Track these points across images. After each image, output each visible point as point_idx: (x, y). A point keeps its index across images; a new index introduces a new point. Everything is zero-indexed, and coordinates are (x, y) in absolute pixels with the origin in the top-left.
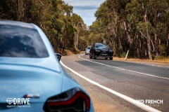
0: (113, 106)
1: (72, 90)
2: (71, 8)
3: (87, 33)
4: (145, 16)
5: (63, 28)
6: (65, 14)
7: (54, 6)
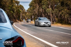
0: (35, 43)
1: (16, 36)
2: (19, 2)
3: (26, 13)
4: (50, 6)
5: (15, 11)
6: (16, 5)
7: (12, 1)
